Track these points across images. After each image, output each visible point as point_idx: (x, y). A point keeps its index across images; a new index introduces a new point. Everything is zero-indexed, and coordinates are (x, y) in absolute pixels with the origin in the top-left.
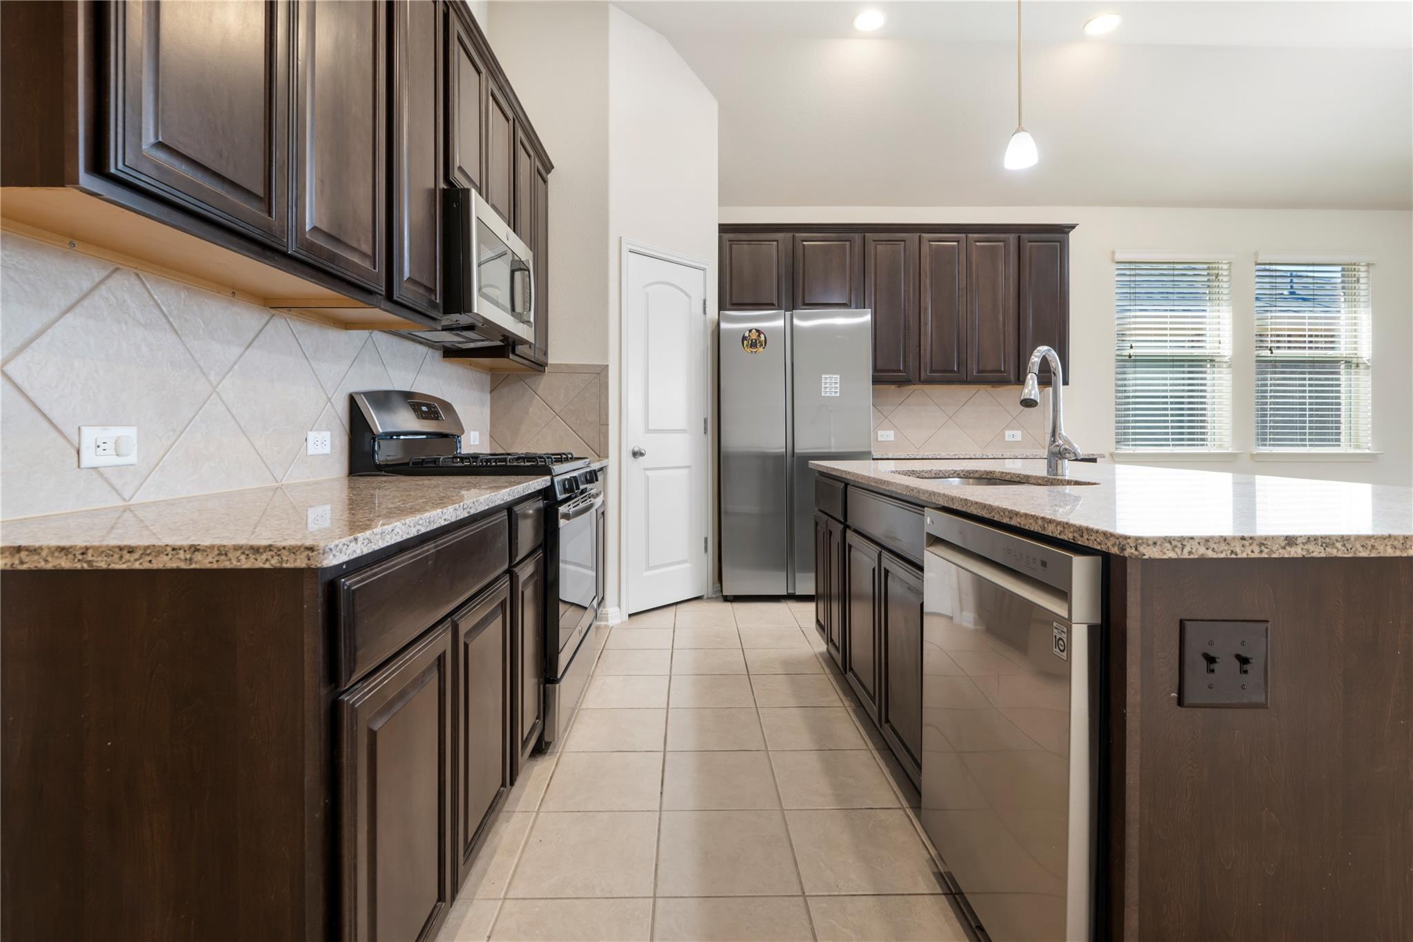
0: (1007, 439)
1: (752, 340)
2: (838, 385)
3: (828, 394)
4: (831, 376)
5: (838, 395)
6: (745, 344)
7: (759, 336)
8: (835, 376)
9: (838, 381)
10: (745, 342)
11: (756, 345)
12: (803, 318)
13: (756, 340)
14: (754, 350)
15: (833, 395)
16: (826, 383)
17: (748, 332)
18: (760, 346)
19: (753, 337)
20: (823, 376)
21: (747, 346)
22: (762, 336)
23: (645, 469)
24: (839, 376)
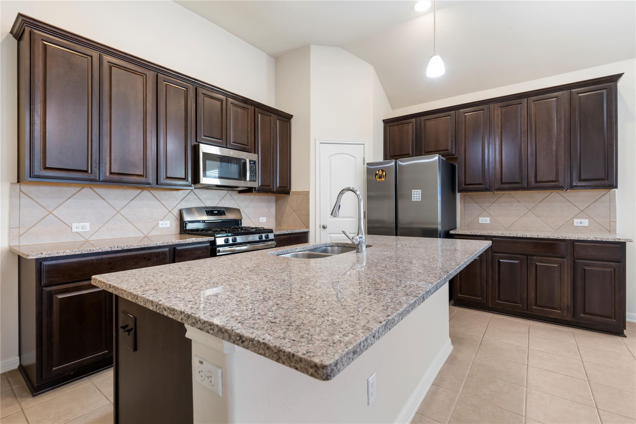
0: (575, 224)
1: (380, 175)
2: (420, 195)
3: (415, 200)
4: (416, 190)
5: (420, 200)
6: (377, 177)
7: (383, 173)
8: (419, 191)
9: (420, 193)
10: (377, 176)
11: (381, 177)
12: (401, 161)
13: (381, 175)
14: (381, 180)
15: (418, 200)
16: (414, 194)
17: (378, 171)
18: (383, 178)
19: (380, 174)
20: (413, 191)
21: (378, 178)
22: (384, 173)
23: (329, 234)
24: (420, 190)
